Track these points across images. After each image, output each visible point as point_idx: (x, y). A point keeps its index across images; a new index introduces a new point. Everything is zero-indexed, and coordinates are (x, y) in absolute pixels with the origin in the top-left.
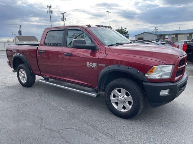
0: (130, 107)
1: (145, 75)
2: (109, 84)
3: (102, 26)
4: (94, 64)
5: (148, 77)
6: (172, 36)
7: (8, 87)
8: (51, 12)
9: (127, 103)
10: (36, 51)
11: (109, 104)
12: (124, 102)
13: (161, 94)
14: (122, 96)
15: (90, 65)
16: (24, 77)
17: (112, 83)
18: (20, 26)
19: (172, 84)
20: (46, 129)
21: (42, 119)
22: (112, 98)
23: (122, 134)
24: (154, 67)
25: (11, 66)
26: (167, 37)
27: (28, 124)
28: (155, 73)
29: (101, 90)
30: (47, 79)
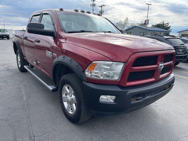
0: (75, 110)
1: (85, 72)
8: (94, 5)
14: (70, 95)
15: (48, 53)
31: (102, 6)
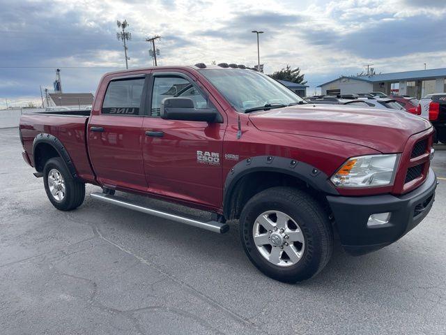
0: (299, 255)
1: (331, 179)
2: (249, 203)
3: (234, 66)
4: (213, 154)
5: (337, 183)
6: (408, 84)
7: (25, 211)
8: (125, 36)
9: (291, 245)
10: (84, 127)
11: (250, 250)
12: (284, 244)
13: (369, 224)
14: (279, 230)
15: (204, 157)
16: (59, 188)
17: (255, 199)
18: (58, 70)
19: (396, 200)
20: (102, 308)
21: (95, 285)
22: (257, 235)
23: (280, 321)
24: (351, 159)
25: (30, 162)
26: (396, 86)
27: (62, 296)
28: (356, 174)
29: (231, 216)
30: (110, 192)
31: (153, 39)
